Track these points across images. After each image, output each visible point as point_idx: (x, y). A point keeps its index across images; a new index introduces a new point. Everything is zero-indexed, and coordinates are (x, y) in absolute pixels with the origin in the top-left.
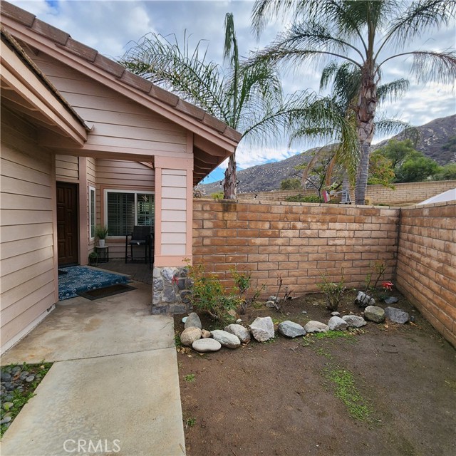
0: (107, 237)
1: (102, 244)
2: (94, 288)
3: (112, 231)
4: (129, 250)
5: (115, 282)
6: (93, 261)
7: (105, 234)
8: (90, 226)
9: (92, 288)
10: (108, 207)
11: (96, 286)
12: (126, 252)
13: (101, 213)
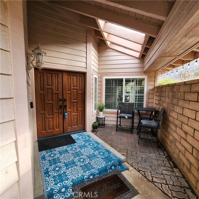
0: (105, 110)
1: (101, 115)
2: (91, 177)
3: (108, 106)
4: (119, 120)
5: (111, 168)
6: (95, 128)
7: (103, 108)
8: (94, 102)
9: (89, 177)
10: (106, 89)
11: (93, 175)
12: (117, 121)
13: (101, 93)
